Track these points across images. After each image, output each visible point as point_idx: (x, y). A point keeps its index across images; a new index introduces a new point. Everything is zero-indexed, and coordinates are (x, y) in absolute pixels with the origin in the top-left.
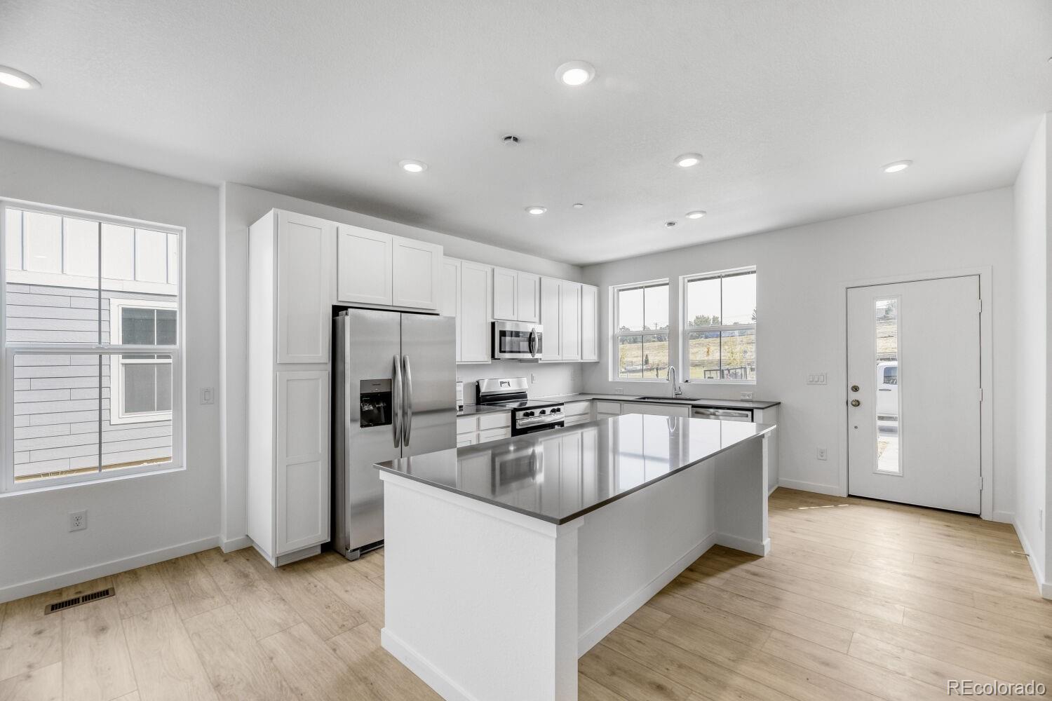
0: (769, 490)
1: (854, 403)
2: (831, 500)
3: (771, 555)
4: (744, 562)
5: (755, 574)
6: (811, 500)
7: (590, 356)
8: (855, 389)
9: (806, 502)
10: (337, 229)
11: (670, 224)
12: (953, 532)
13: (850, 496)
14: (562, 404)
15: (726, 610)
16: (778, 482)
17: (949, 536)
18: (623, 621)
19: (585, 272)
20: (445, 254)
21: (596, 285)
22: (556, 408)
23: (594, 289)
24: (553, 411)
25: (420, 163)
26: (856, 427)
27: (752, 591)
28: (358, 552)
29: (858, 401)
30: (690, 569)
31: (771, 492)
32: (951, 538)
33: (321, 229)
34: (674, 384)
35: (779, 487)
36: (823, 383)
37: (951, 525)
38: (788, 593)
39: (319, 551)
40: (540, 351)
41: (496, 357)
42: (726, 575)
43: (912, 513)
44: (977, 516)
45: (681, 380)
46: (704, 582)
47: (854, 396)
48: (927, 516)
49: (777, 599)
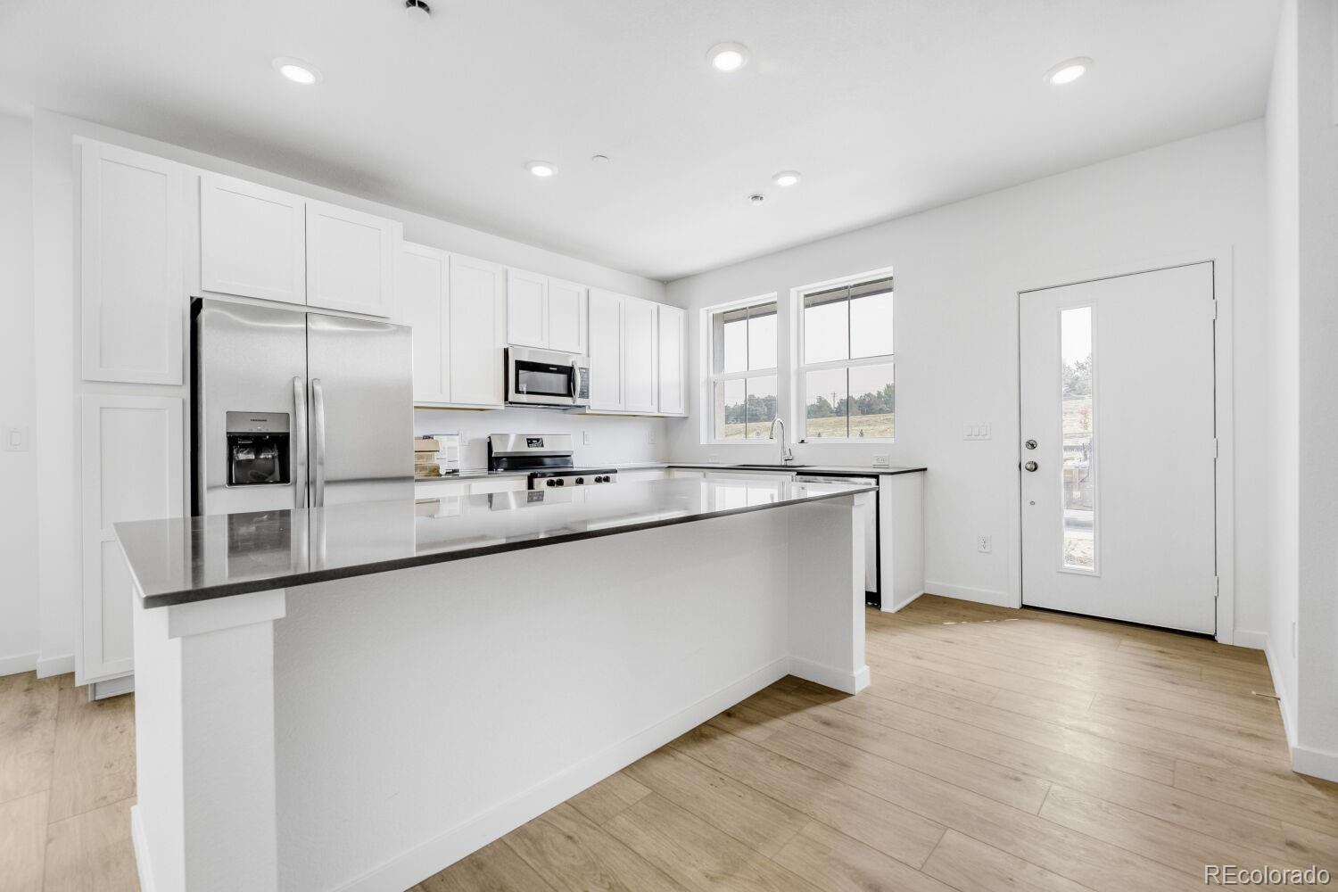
1: (1029, 466)
2: (994, 613)
3: (866, 692)
4: (817, 704)
5: (827, 723)
6: (963, 612)
7: (674, 408)
8: (1032, 445)
9: (955, 615)
10: (200, 178)
11: (757, 198)
12: (1165, 660)
13: (1024, 607)
14: (615, 471)
15: (750, 782)
16: (923, 588)
17: (1160, 667)
18: (564, 800)
19: (669, 288)
21: (681, 307)
22: (603, 476)
23: (680, 313)
24: (598, 480)
25: (310, 68)
26: (1032, 503)
27: (809, 752)
29: (1035, 464)
30: (728, 714)
32: (1162, 670)
33: (166, 175)
34: (783, 445)
35: (924, 594)
36: (987, 437)
37: (1169, 650)
38: (867, 756)
40: (584, 394)
41: (510, 399)
42: (778, 724)
43: (1111, 632)
44: (1211, 638)
45: (793, 441)
46: (740, 735)
47: (1029, 456)
48: (1135, 637)
49: (844, 765)
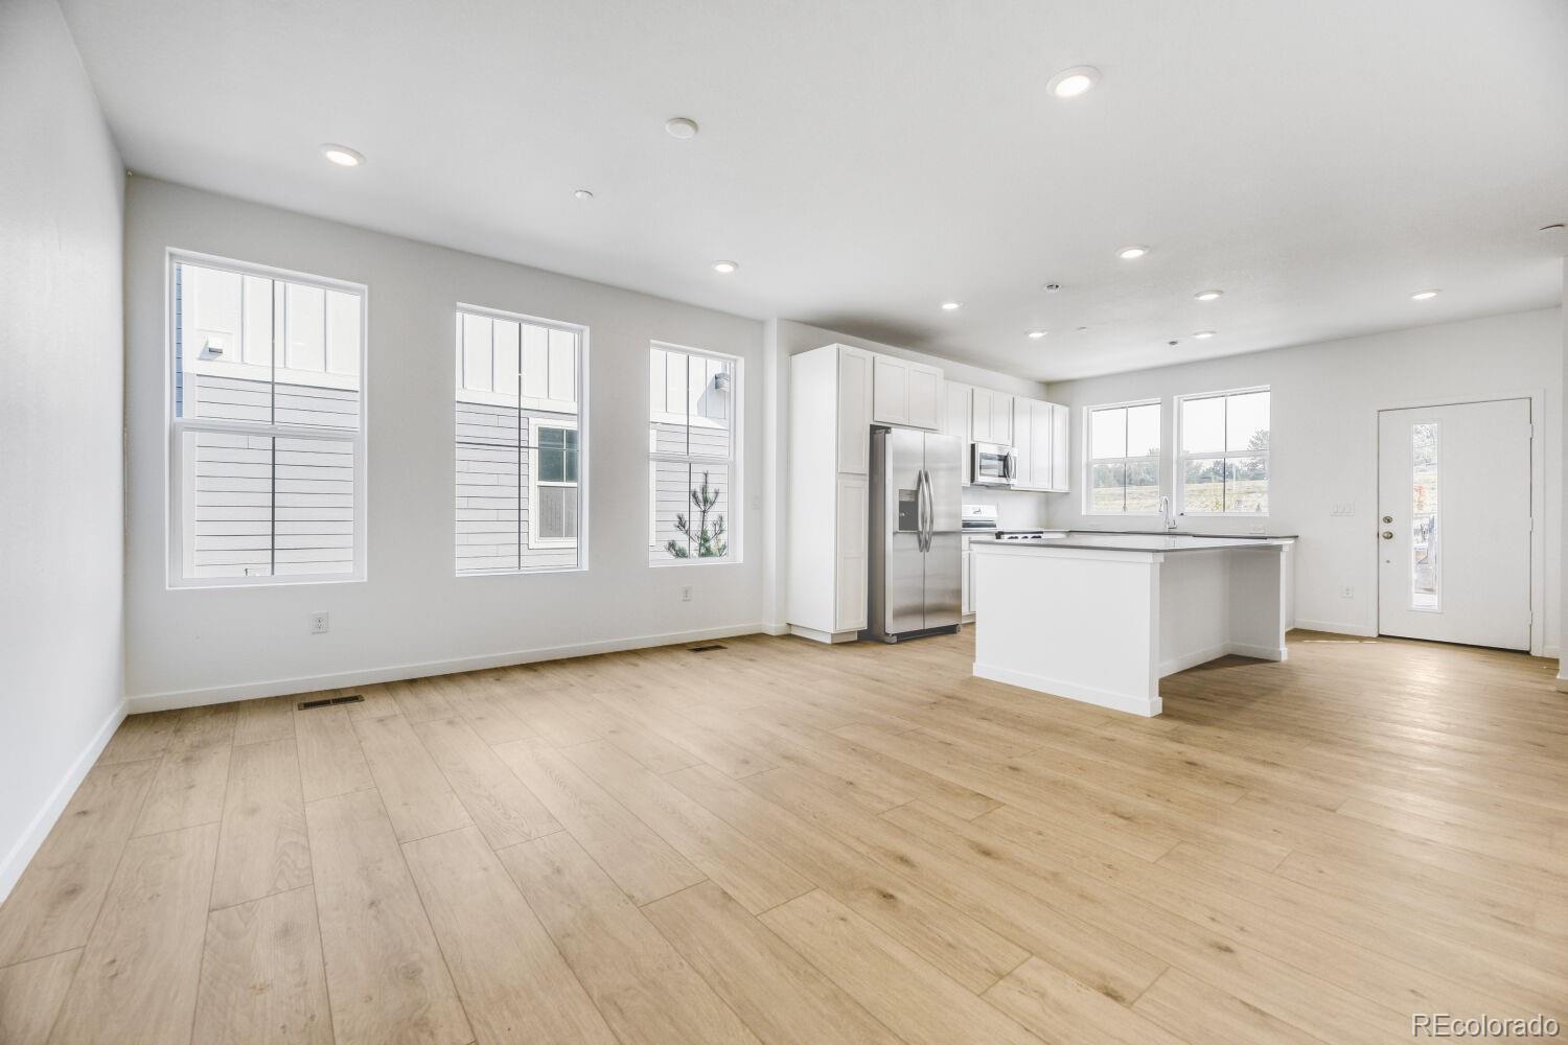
0: (1287, 626)
1: (1386, 535)
2: (1356, 638)
4: (1261, 663)
6: (1333, 638)
7: (1061, 486)
8: (1388, 520)
9: (1327, 638)
10: (874, 358)
11: (1173, 343)
13: (1380, 636)
16: (1296, 623)
19: (1051, 389)
20: (946, 378)
21: (1067, 405)
23: (1067, 409)
25: (958, 302)
26: (1388, 562)
28: (895, 639)
29: (1391, 533)
31: (1289, 629)
34: (1167, 517)
35: (1297, 627)
36: (1350, 514)
39: (855, 638)
40: (1015, 477)
41: (977, 480)
44: (1527, 653)
45: (1174, 513)
47: (1385, 527)
